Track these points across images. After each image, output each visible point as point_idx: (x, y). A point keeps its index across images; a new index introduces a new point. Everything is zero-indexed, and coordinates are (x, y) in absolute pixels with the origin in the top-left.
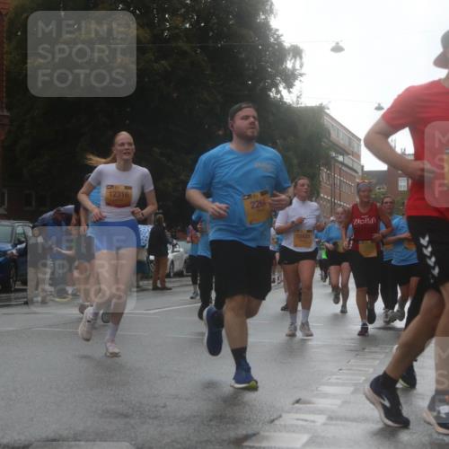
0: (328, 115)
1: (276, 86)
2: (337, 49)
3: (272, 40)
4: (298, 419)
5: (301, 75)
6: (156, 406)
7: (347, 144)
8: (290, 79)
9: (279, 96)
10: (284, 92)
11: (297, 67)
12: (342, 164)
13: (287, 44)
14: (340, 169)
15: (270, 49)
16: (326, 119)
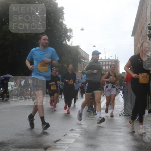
0: (80, 48)
1: (65, 40)
2: (82, 29)
3: (64, 27)
4: (72, 135)
5: (72, 37)
7: (85, 56)
8: (69, 38)
9: (66, 43)
10: (67, 42)
11: (71, 34)
12: (84, 62)
13: (68, 28)
14: (83, 64)
15: (63, 30)
16: (79, 49)
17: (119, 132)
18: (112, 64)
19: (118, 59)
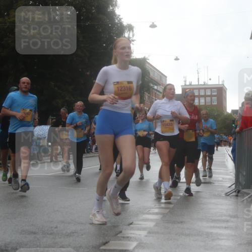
0: (149, 63)
2: (153, 26)
3: (117, 21)
4: (132, 234)
5: (133, 41)
6: (52, 227)
7: (159, 79)
11: (131, 36)
12: (156, 90)
14: (155, 93)
15: (116, 26)
16: (147, 65)
17: (225, 228)
18: (213, 94)
19: (223, 85)
